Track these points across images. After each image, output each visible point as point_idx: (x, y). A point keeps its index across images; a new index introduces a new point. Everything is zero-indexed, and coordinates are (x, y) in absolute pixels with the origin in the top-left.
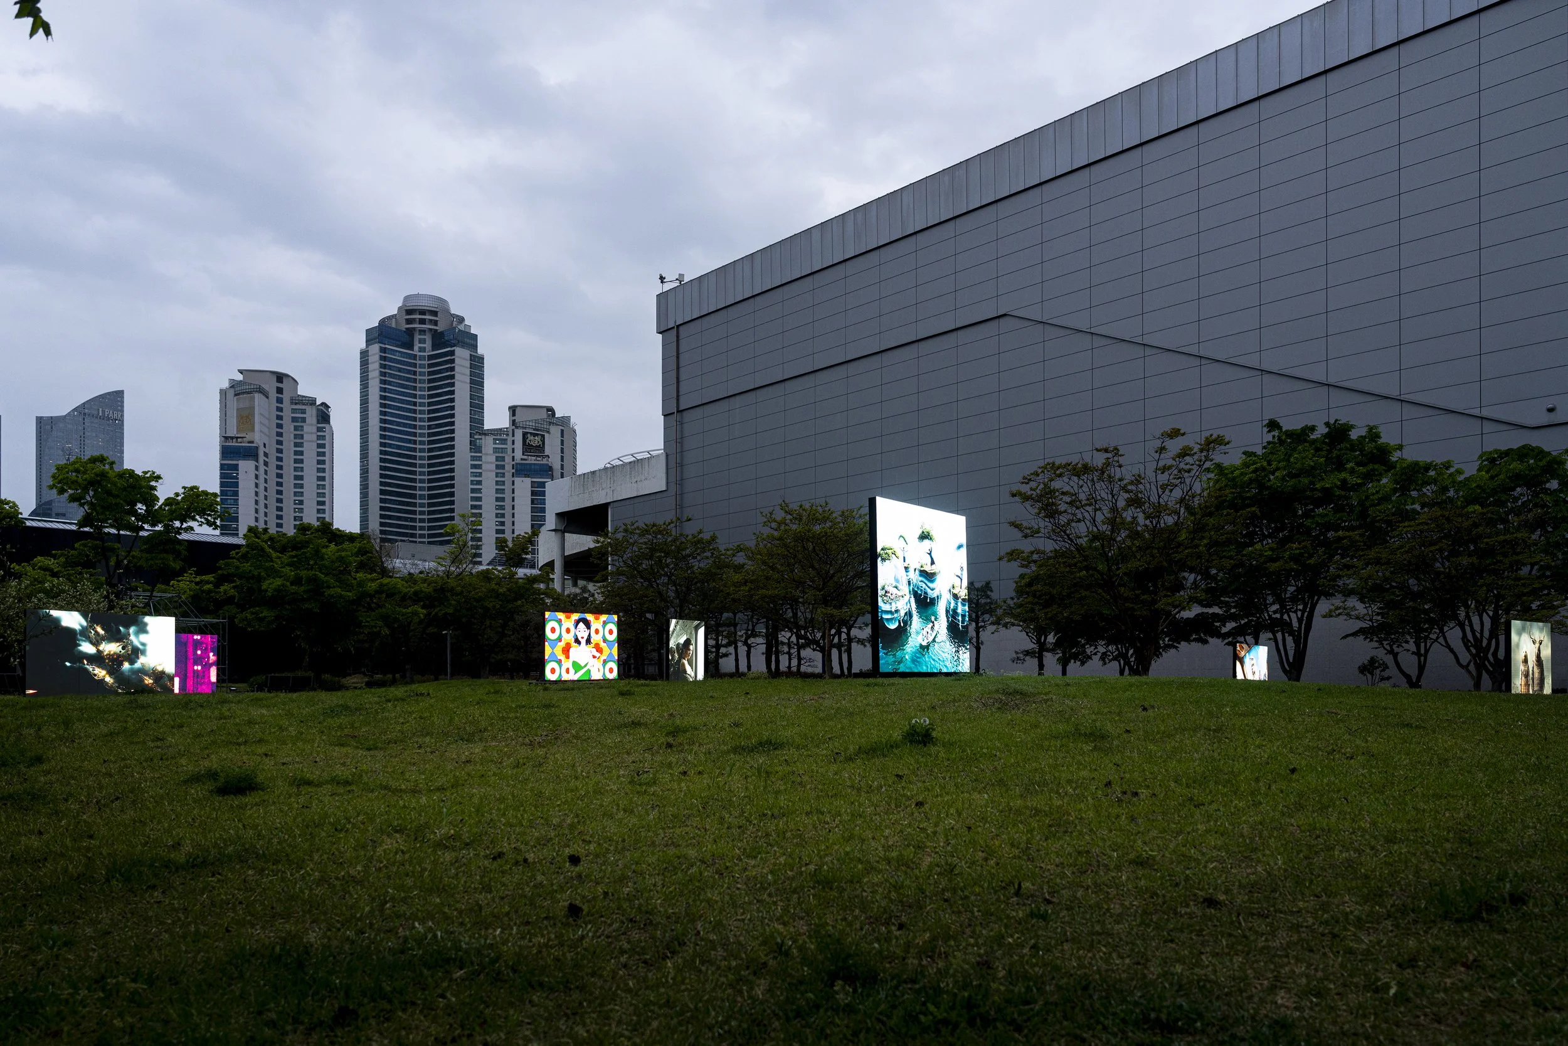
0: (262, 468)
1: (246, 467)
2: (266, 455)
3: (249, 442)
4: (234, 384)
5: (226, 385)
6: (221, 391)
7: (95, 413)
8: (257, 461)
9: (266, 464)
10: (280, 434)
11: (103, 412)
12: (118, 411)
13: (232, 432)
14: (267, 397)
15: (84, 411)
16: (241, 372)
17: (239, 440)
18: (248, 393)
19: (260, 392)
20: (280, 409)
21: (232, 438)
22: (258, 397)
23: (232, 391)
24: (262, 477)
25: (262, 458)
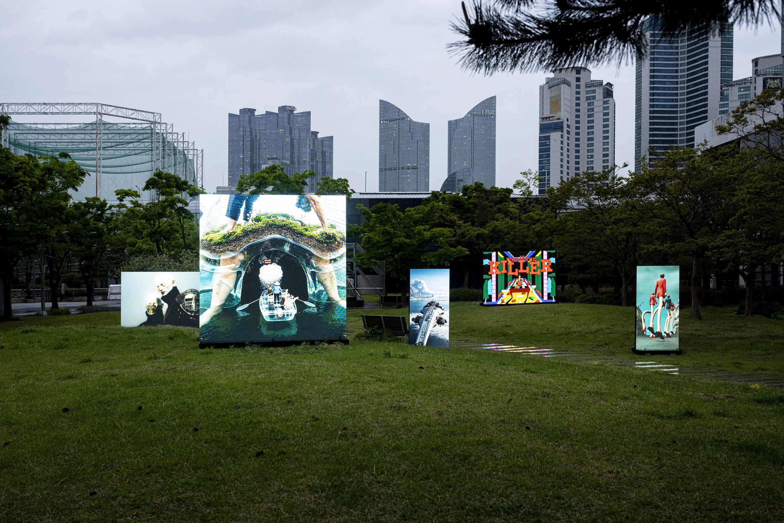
0: (566, 136)
2: (568, 126)
3: (557, 119)
4: (549, 80)
6: (540, 86)
7: (479, 113)
8: (562, 132)
9: (568, 132)
10: (578, 110)
11: (484, 111)
12: (492, 109)
13: (547, 114)
14: (570, 86)
15: (473, 113)
16: (553, 71)
17: (551, 119)
18: (558, 85)
19: (565, 83)
20: (578, 93)
21: (546, 118)
22: (564, 87)
23: (547, 86)
24: (565, 141)
25: (565, 129)
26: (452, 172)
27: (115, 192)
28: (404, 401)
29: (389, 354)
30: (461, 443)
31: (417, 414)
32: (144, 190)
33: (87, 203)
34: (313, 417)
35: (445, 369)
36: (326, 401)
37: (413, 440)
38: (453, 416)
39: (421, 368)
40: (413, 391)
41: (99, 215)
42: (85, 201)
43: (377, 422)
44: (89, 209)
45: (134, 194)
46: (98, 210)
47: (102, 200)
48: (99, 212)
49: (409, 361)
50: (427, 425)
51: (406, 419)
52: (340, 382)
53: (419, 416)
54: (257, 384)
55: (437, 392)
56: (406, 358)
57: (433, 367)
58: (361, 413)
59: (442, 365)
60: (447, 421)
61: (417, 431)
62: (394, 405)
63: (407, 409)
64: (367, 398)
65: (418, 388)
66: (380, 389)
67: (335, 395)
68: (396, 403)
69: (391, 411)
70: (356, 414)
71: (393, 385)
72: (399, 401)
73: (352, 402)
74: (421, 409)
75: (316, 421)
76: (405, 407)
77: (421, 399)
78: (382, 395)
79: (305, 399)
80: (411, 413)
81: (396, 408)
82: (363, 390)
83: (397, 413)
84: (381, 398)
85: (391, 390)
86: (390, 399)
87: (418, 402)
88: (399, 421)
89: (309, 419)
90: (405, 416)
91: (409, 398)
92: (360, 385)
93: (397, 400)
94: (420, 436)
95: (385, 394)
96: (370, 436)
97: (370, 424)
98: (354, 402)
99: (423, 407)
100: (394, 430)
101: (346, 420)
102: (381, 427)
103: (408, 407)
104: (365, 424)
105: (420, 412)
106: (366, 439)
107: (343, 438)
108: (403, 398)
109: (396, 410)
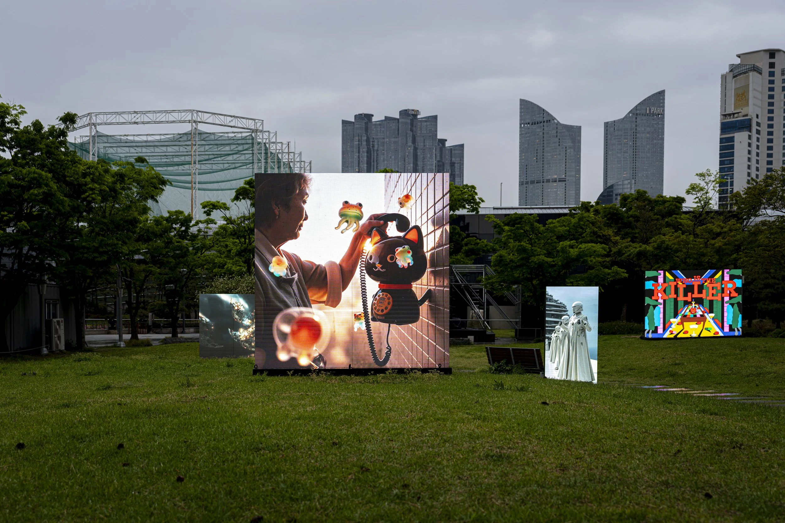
0: (755, 136)
1: (741, 138)
2: (758, 124)
3: (744, 116)
4: (733, 68)
5: (726, 70)
6: (722, 76)
7: (644, 112)
8: (750, 131)
9: (758, 132)
10: (771, 104)
11: (650, 110)
12: (660, 107)
13: (731, 109)
14: (761, 74)
15: (636, 112)
16: (739, 56)
17: (736, 115)
18: (745, 73)
19: (755, 70)
20: (772, 82)
21: (730, 115)
22: (753, 75)
23: (731, 75)
24: (754, 143)
25: (754, 127)
26: (609, 185)
27: (201, 204)
28: (509, 448)
29: (502, 385)
30: (591, 516)
31: (526, 468)
32: (233, 200)
33: (170, 217)
34: (362, 468)
35: (580, 407)
36: (391, 444)
37: (510, 508)
38: (584, 471)
39: (545, 403)
40: (527, 434)
41: (183, 231)
42: (166, 215)
43: (459, 478)
44: (172, 224)
45: (223, 206)
46: (182, 225)
47: (186, 214)
48: (183, 228)
49: (530, 396)
50: (538, 485)
51: (506, 475)
52: (420, 419)
53: (529, 470)
55: (563, 435)
56: (526, 391)
57: (563, 403)
58: (439, 463)
59: (576, 401)
60: (573, 479)
61: (520, 493)
62: (492, 454)
63: (511, 460)
64: (452, 442)
65: (535, 430)
66: (476, 430)
67: (406, 437)
68: (496, 451)
69: (486, 462)
70: (430, 464)
71: (498, 425)
72: (502, 448)
73: (429, 447)
74: (533, 460)
75: (365, 473)
76: (509, 457)
77: (537, 446)
78: (478, 438)
79: (360, 441)
80: (517, 466)
81: (495, 458)
82: (451, 430)
83: (494, 466)
84: (475, 443)
85: (492, 432)
86: (487, 445)
87: (531, 451)
88: (495, 477)
89: (355, 469)
90: (506, 469)
91: (518, 443)
92: (449, 424)
93: (499, 445)
94: (523, 502)
95: (483, 437)
96: (441, 499)
97: (447, 480)
98: (433, 447)
99: (537, 458)
100: (483, 492)
101: (412, 473)
102: (465, 485)
103: (514, 457)
104: (440, 480)
105: (531, 465)
106: (435, 503)
107: (398, 501)
108: (509, 444)
109: (495, 461)
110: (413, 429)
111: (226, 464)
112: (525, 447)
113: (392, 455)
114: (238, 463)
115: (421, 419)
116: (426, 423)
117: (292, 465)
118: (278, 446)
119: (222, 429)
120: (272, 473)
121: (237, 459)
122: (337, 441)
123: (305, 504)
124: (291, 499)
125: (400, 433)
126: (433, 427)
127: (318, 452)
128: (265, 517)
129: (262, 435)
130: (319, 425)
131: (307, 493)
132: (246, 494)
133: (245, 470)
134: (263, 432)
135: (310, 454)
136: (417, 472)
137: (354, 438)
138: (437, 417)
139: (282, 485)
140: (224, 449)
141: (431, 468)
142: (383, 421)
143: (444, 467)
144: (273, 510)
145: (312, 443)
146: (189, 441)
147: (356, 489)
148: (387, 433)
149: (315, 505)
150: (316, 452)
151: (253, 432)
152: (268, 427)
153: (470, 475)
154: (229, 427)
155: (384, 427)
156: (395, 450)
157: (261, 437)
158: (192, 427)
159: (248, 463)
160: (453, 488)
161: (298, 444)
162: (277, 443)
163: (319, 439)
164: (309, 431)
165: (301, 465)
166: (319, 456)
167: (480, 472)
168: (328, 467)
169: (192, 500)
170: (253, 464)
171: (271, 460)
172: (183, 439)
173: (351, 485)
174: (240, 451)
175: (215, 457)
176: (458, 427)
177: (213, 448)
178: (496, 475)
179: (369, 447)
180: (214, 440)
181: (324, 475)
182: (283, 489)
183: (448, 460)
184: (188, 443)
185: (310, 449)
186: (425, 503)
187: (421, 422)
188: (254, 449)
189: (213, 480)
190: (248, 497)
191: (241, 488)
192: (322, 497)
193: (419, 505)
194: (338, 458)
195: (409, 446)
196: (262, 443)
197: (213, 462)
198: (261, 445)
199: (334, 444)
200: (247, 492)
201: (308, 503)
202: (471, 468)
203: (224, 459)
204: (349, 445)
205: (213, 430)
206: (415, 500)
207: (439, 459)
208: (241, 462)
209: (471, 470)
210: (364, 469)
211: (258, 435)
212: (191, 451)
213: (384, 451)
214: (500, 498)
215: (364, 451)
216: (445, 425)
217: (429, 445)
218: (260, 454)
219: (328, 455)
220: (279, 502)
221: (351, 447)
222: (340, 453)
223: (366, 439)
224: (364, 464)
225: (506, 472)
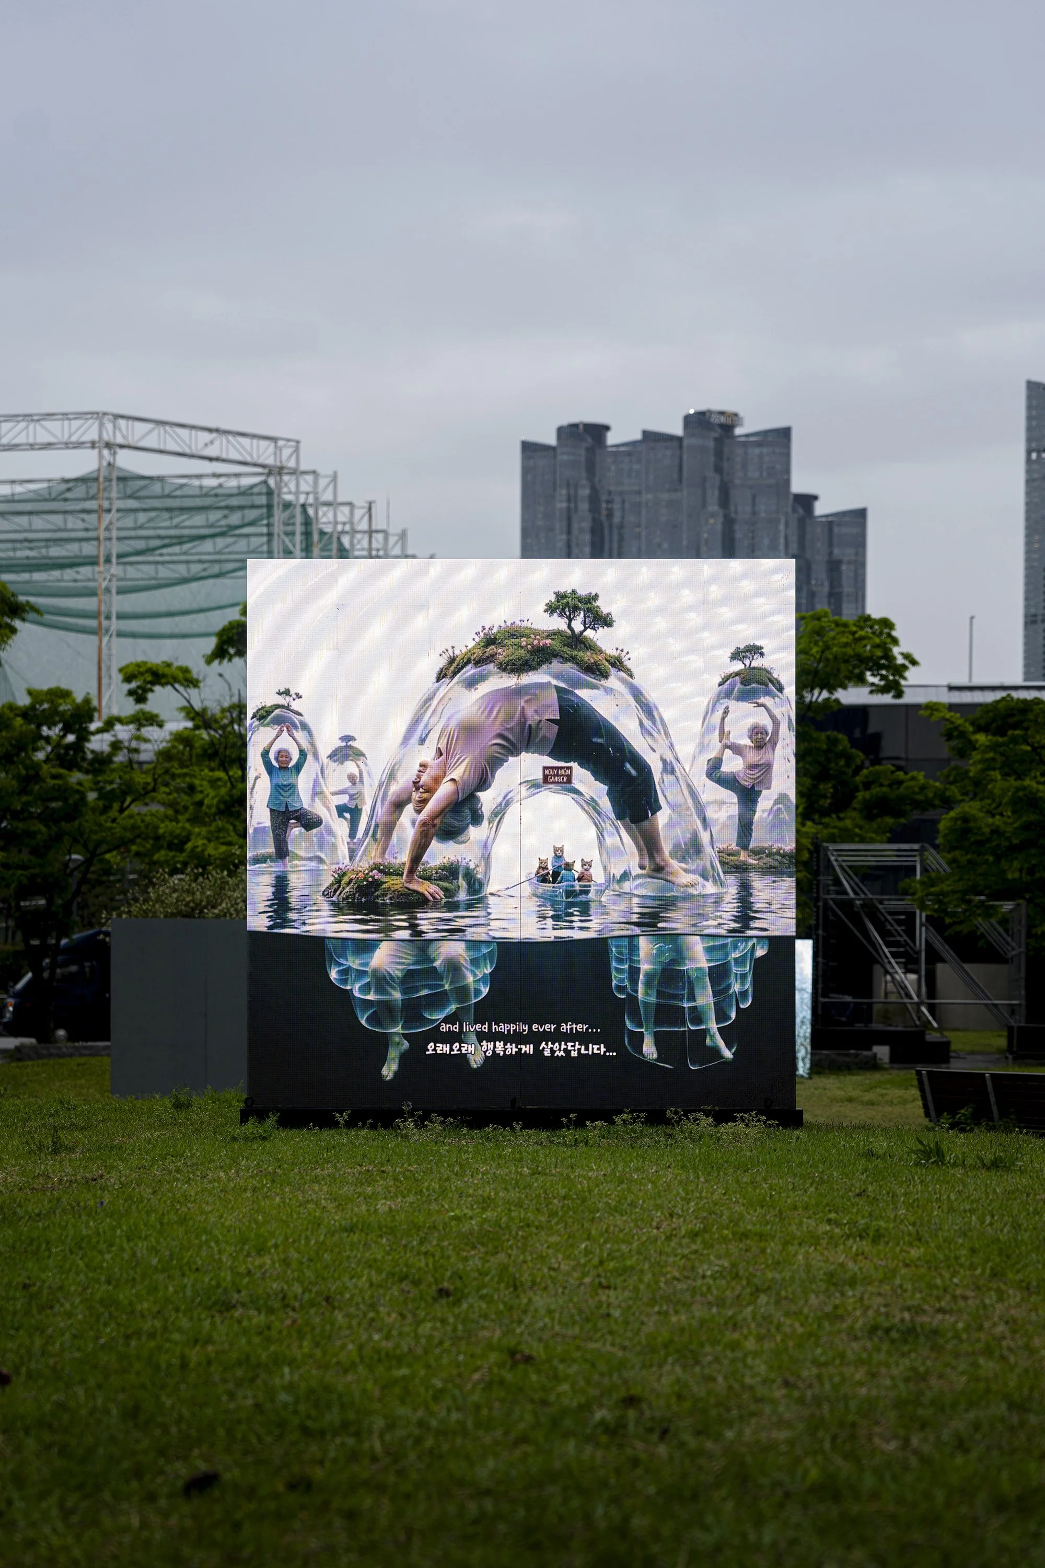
27: (121, 670)
28: (941, 1310)
29: (940, 1154)
31: (982, 1361)
32: (209, 660)
33: (32, 707)
34: (512, 1353)
36: (603, 1296)
37: (922, 1459)
40: (994, 1274)
41: (69, 747)
42: (24, 701)
43: (786, 1384)
44: (39, 726)
45: (180, 676)
46: (67, 730)
47: (79, 697)
48: (71, 738)
50: (1011, 1406)
51: (924, 1378)
52: (694, 1235)
53: (988, 1366)
54: (351, 1230)
56: (1007, 1169)
58: (734, 1346)
61: (959, 1424)
62: (886, 1325)
63: (941, 1341)
64: (778, 1294)
65: (1018, 1266)
66: (851, 1265)
67: (648, 1277)
68: (900, 1316)
69: (869, 1345)
70: (708, 1349)
71: (914, 1253)
72: (918, 1310)
73: (710, 1304)
74: (1004, 1343)
75: (521, 1367)
76: (935, 1332)
77: (1018, 1306)
78: (852, 1283)
79: (516, 1286)
80: (957, 1355)
81: (894, 1335)
82: (778, 1263)
83: (889, 1353)
84: (843, 1294)
85: (894, 1272)
86: (880, 1300)
87: (1001, 1318)
88: (888, 1382)
89: (494, 1357)
90: (923, 1364)
91: (965, 1298)
92: (773, 1247)
93: (909, 1303)
94: (962, 1445)
95: (867, 1281)
96: (730, 1434)
97: (751, 1388)
98: (721, 1303)
99: (1018, 1336)
100: (851, 1418)
101: (654, 1369)
102: (801, 1401)
103: (950, 1334)
104: (730, 1388)
105: (997, 1354)
106: (709, 1445)
107: (604, 1439)
108: (939, 1299)
109: (893, 1342)
110: (671, 1259)
111: (133, 1343)
112: (985, 1307)
113: (601, 1324)
114: (168, 1340)
115: (696, 1235)
116: (708, 1245)
117: (317, 1345)
118: (284, 1298)
119: (134, 1254)
120: (259, 1365)
121: (165, 1329)
122: (452, 1288)
123: (343, 1444)
124: (306, 1431)
125: (632, 1268)
126: (728, 1255)
127: (394, 1315)
128: (227, 1476)
129: (242, 1269)
130: (405, 1246)
131: (351, 1416)
132: (181, 1418)
133: (183, 1357)
134: (245, 1262)
135: (373, 1320)
136: (667, 1368)
137: (501, 1280)
138: (741, 1230)
139: (283, 1397)
140: (131, 1304)
141: (709, 1358)
142: (588, 1238)
143: (745, 1356)
144: (250, 1459)
145: (381, 1291)
146: (38, 1284)
147: (490, 1409)
148: (596, 1267)
149: (372, 1447)
150: (389, 1314)
151: (220, 1260)
152: (261, 1250)
153: (819, 1377)
154: (154, 1250)
155: (587, 1252)
156: (612, 1312)
157: (239, 1274)
158: (49, 1249)
159: (196, 1341)
160: (767, 1410)
161: (341, 1294)
162: (282, 1290)
163: (401, 1280)
164: (375, 1260)
165: (343, 1347)
166: (397, 1325)
167: (848, 1371)
168: (419, 1351)
169: (27, 1431)
170: (209, 1341)
171: (260, 1334)
172: (20, 1279)
173: (475, 1397)
174: (177, 1310)
175: (106, 1325)
176: (800, 1257)
177: (101, 1301)
178: (893, 1378)
179: (540, 1301)
180: (109, 1283)
181: (404, 1371)
182: (285, 1406)
183: (760, 1338)
184: (34, 1289)
185: (373, 1306)
186: (682, 1445)
187: (694, 1241)
188: (215, 1304)
189: (92, 1382)
190: (184, 1426)
191: (168, 1403)
192: (391, 1426)
193: (662, 1450)
194: (449, 1328)
195: (653, 1302)
196: (239, 1292)
197: (97, 1338)
198: (236, 1296)
199: (444, 1293)
200: (186, 1413)
201: (351, 1441)
202: (823, 1359)
203: (130, 1331)
204: (482, 1298)
205: (108, 1257)
206: (655, 1437)
207: (736, 1336)
208: (176, 1336)
209: (825, 1364)
210: (518, 1356)
211: (231, 1268)
212: (41, 1309)
213: (581, 1311)
214: (896, 1437)
215: (525, 1312)
216: (763, 1251)
217: (710, 1298)
218: (232, 1317)
219: (423, 1321)
220: (269, 1439)
221: (489, 1303)
222: (457, 1317)
223: (534, 1283)
224: (519, 1343)
225: (922, 1369)
